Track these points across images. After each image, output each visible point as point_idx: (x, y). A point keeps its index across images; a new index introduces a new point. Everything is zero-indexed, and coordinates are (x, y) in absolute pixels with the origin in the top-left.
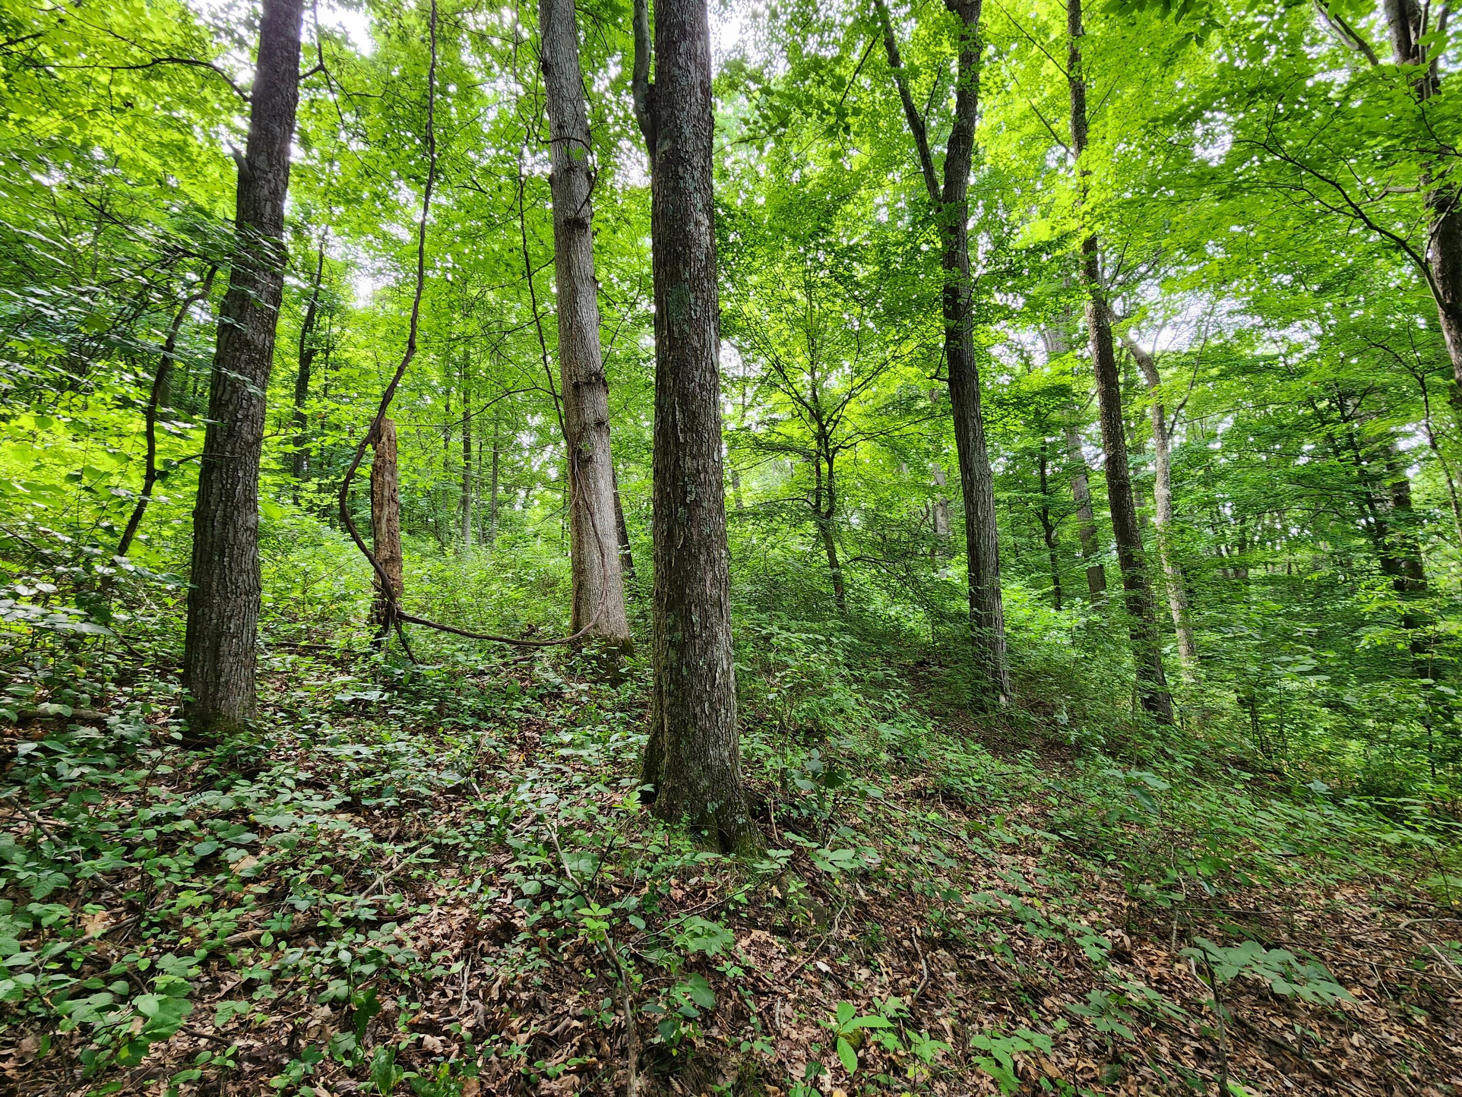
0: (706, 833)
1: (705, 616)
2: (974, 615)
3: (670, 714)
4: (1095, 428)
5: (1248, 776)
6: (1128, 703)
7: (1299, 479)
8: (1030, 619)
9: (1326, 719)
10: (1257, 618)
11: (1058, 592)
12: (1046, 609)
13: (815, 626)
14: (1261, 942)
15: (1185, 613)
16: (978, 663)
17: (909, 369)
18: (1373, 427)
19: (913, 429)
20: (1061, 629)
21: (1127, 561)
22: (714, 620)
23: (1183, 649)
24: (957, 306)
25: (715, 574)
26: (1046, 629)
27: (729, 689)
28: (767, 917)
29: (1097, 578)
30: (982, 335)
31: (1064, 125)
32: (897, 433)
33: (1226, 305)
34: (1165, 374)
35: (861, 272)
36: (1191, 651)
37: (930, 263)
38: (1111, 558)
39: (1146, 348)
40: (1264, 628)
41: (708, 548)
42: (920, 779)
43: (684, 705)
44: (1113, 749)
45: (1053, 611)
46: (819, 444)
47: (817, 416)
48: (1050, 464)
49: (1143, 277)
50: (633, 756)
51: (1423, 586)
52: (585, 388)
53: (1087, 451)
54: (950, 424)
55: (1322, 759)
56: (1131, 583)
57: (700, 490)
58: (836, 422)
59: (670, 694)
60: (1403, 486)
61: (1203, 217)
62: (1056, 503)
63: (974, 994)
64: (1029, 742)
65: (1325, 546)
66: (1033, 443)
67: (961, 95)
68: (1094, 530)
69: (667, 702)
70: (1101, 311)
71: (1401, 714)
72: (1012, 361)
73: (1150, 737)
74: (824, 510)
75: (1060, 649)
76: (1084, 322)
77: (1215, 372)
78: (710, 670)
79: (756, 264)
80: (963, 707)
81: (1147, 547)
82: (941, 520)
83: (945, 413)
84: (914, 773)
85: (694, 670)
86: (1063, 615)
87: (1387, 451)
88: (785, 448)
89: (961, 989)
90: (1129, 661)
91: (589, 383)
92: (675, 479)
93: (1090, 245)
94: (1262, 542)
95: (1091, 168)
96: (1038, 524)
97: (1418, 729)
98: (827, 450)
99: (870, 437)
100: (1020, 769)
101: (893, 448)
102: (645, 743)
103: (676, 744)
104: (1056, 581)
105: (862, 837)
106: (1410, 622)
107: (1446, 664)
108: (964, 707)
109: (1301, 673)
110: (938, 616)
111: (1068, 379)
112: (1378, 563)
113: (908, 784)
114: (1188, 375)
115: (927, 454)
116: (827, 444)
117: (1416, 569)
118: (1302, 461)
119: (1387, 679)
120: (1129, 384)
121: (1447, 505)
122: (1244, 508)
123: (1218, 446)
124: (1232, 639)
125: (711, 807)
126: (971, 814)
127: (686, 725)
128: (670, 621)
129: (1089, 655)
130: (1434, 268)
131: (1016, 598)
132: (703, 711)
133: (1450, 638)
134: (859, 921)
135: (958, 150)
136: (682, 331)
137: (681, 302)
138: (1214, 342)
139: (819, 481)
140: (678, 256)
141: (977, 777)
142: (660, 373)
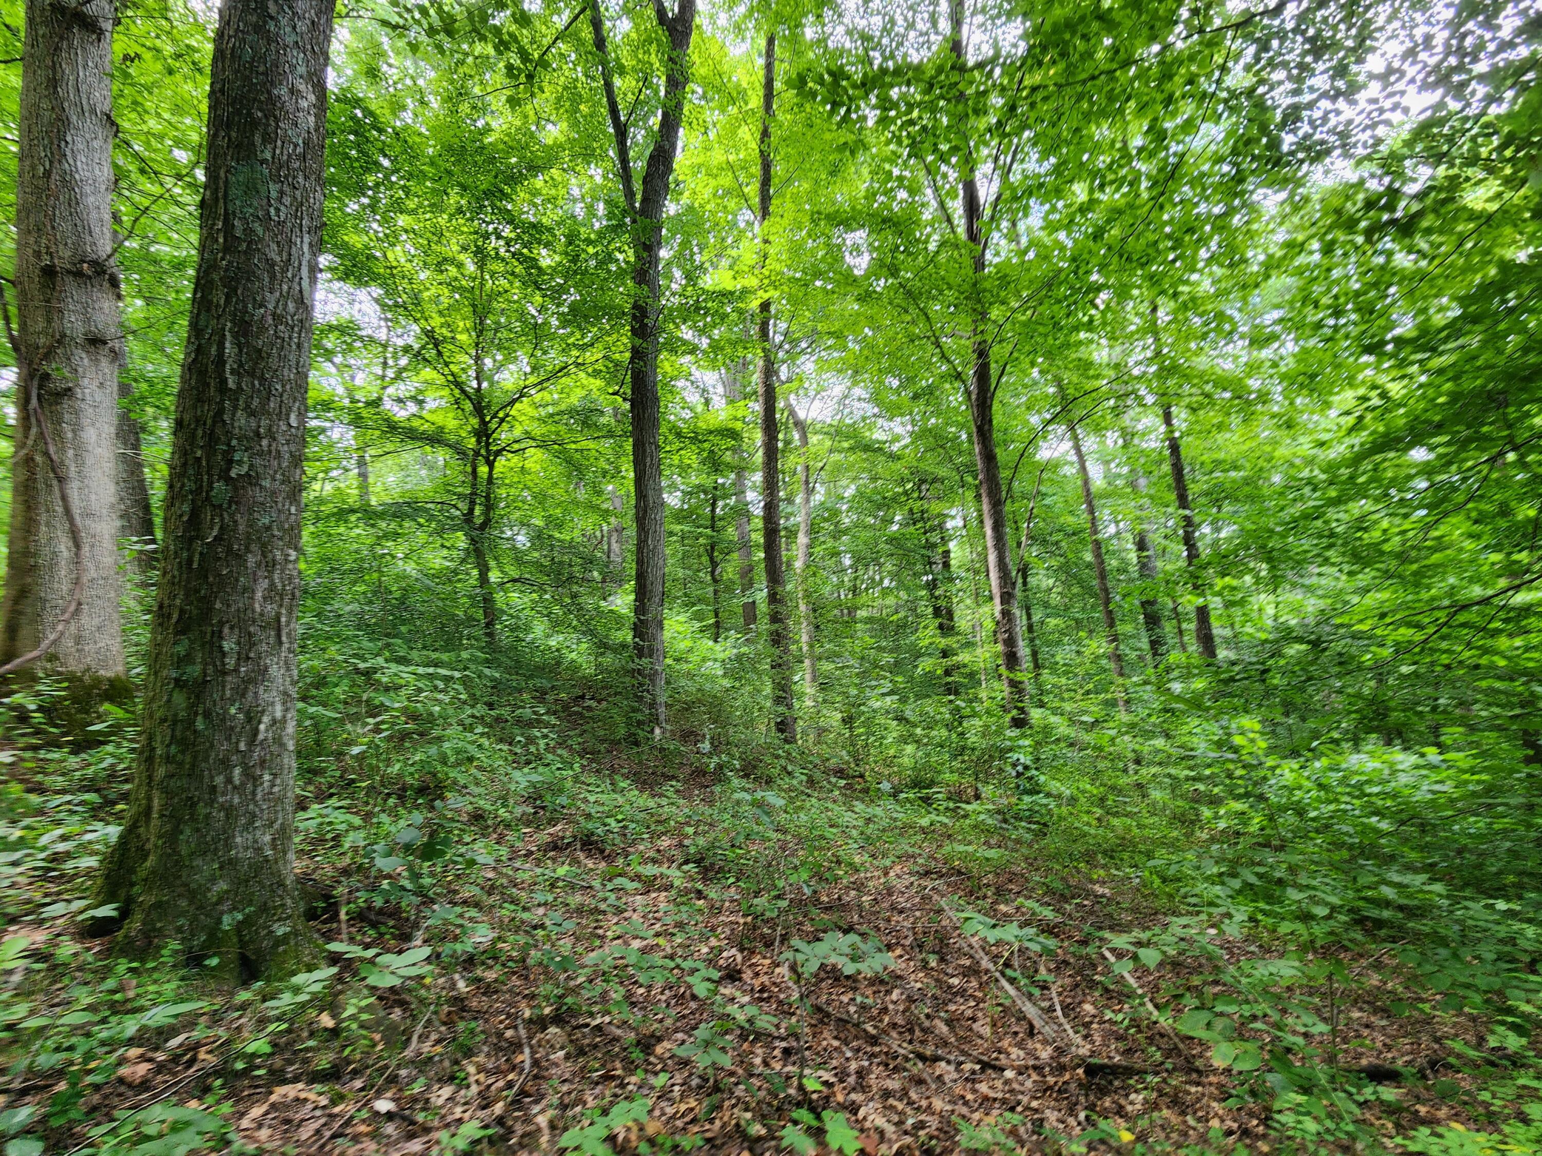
0: (214, 962)
1: (248, 643)
2: (636, 646)
3: (167, 792)
4: (758, 477)
5: (842, 782)
6: (763, 728)
7: (891, 540)
8: (691, 650)
9: (895, 730)
10: (858, 650)
11: (717, 625)
12: (706, 641)
13: (445, 657)
14: (840, 928)
15: (811, 646)
16: (636, 696)
17: (592, 380)
18: (935, 507)
19: (592, 445)
20: (716, 660)
21: (773, 598)
22: (264, 647)
23: (808, 677)
24: (644, 326)
25: (272, 585)
26: (704, 660)
27: (282, 745)
28: (306, 1061)
29: (750, 611)
30: (666, 364)
31: (753, 190)
32: (573, 446)
33: (858, 391)
34: (814, 439)
35: (546, 259)
36: (814, 679)
37: (621, 273)
38: (761, 595)
39: (802, 415)
40: (863, 658)
41: (264, 546)
42: (559, 827)
43: (193, 773)
44: (746, 772)
45: (711, 643)
46: (479, 442)
47: (479, 410)
48: (720, 504)
49: (803, 351)
50: (90, 862)
51: (953, 628)
52: (69, 279)
53: (751, 496)
54: (629, 446)
55: (889, 762)
56: (775, 618)
57: (258, 461)
58: (502, 420)
59: (168, 759)
60: (947, 553)
61: (847, 314)
62: (721, 541)
63: (582, 1069)
64: (677, 773)
65: (903, 595)
66: (707, 481)
67: (665, 115)
68: (751, 569)
69: (161, 772)
70: (769, 371)
71: (936, 722)
72: (694, 398)
73: (778, 757)
74: (478, 521)
75: (712, 679)
76: (756, 378)
77: (846, 445)
78: (249, 719)
79: (411, 204)
80: (615, 743)
81: (789, 587)
82: (615, 546)
83: (625, 434)
84: (552, 822)
85: (221, 723)
86: (718, 647)
87: (941, 526)
88: (436, 439)
89: (567, 1069)
90: (768, 689)
91: (79, 274)
92: (212, 439)
93: (765, 306)
94: (867, 589)
95: (771, 238)
96: (705, 559)
97: (944, 733)
98: (488, 451)
99: (543, 444)
100: (664, 801)
101: (569, 461)
102: (114, 840)
103: (172, 838)
104: (717, 616)
105: (473, 913)
106: (945, 654)
107: (961, 685)
108: (619, 742)
109: (883, 695)
110: (603, 646)
111: (738, 425)
112: (930, 610)
113: (544, 837)
114: (828, 443)
115: (605, 473)
116: (488, 444)
117: (950, 615)
118: (895, 528)
119: (929, 696)
120: (787, 443)
121: (968, 570)
122: (858, 560)
123: (844, 507)
124: (842, 668)
125: (227, 922)
126: (609, 858)
127: (194, 805)
128: (181, 649)
129: (737, 684)
130: (974, 397)
131: (681, 629)
132: (229, 780)
133: (965, 666)
134: (449, 1023)
135: (658, 169)
136: (249, 231)
137: (251, 189)
138: (848, 421)
139: (474, 486)
140: (254, 124)
141: (620, 817)
142: (202, 284)
